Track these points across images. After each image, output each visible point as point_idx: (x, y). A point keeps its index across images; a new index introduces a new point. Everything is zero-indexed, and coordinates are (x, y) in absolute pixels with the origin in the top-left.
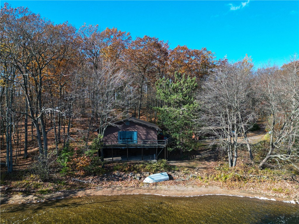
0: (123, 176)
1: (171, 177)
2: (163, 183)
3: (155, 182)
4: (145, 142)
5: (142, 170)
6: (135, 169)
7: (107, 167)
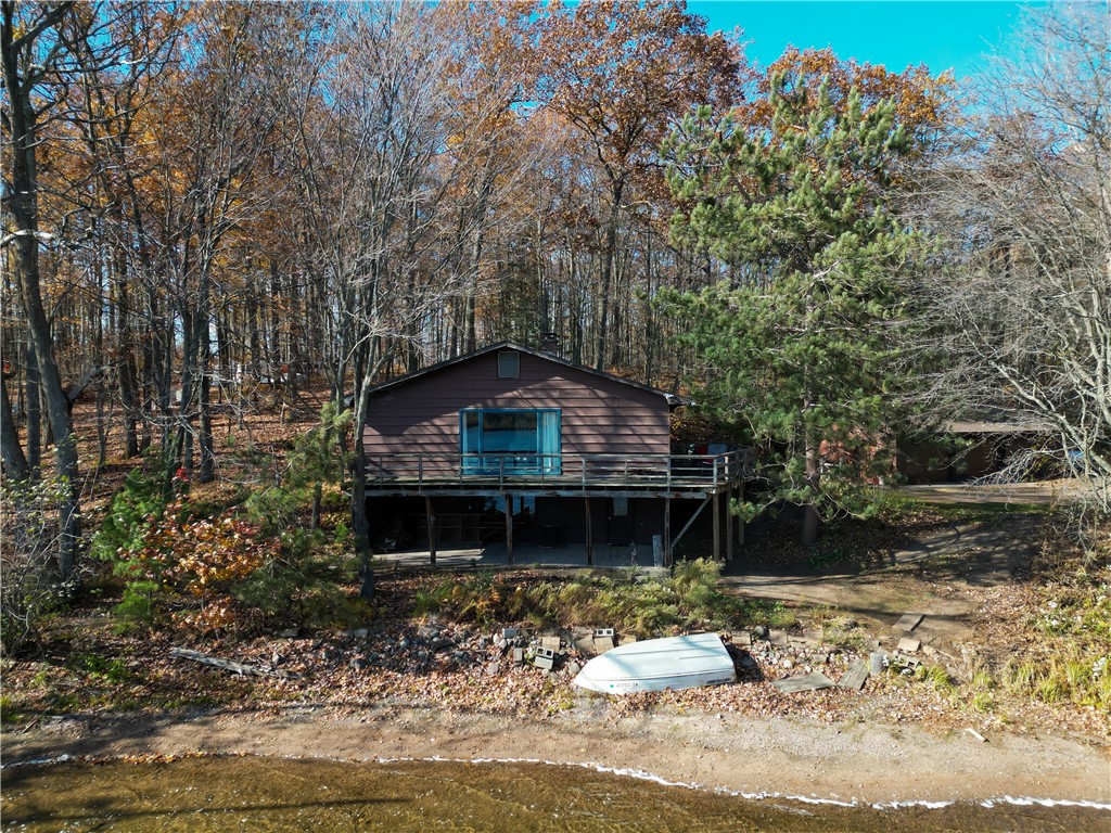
0: (462, 645)
1: (747, 663)
2: (695, 697)
3: (642, 688)
4: (598, 467)
5: (576, 617)
6: (531, 606)
7: (391, 594)
